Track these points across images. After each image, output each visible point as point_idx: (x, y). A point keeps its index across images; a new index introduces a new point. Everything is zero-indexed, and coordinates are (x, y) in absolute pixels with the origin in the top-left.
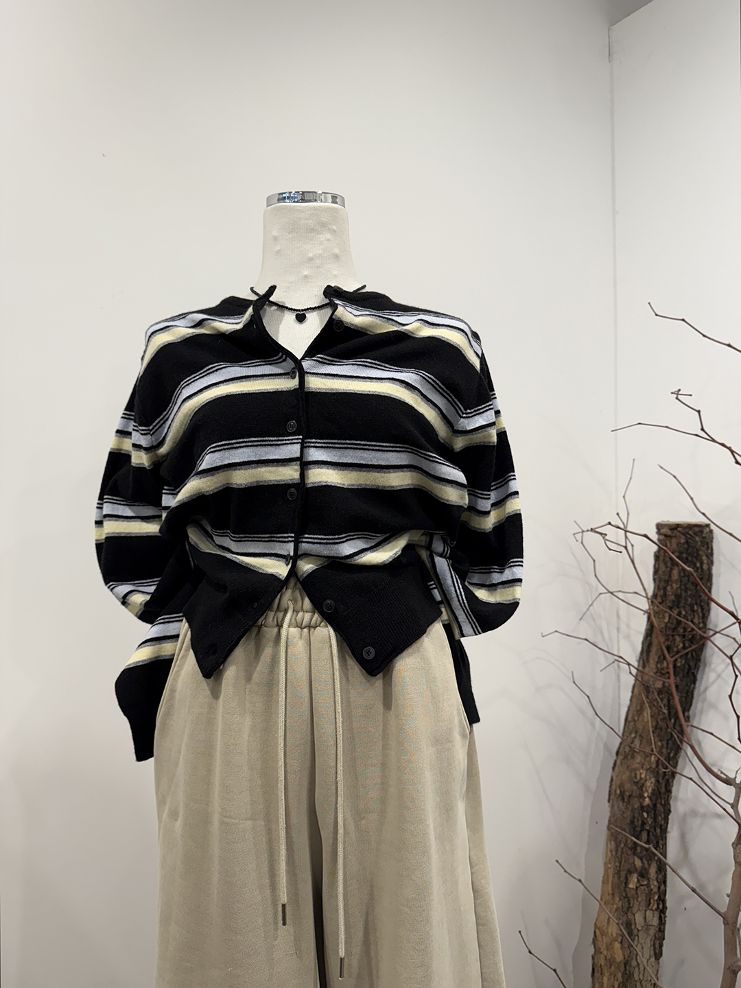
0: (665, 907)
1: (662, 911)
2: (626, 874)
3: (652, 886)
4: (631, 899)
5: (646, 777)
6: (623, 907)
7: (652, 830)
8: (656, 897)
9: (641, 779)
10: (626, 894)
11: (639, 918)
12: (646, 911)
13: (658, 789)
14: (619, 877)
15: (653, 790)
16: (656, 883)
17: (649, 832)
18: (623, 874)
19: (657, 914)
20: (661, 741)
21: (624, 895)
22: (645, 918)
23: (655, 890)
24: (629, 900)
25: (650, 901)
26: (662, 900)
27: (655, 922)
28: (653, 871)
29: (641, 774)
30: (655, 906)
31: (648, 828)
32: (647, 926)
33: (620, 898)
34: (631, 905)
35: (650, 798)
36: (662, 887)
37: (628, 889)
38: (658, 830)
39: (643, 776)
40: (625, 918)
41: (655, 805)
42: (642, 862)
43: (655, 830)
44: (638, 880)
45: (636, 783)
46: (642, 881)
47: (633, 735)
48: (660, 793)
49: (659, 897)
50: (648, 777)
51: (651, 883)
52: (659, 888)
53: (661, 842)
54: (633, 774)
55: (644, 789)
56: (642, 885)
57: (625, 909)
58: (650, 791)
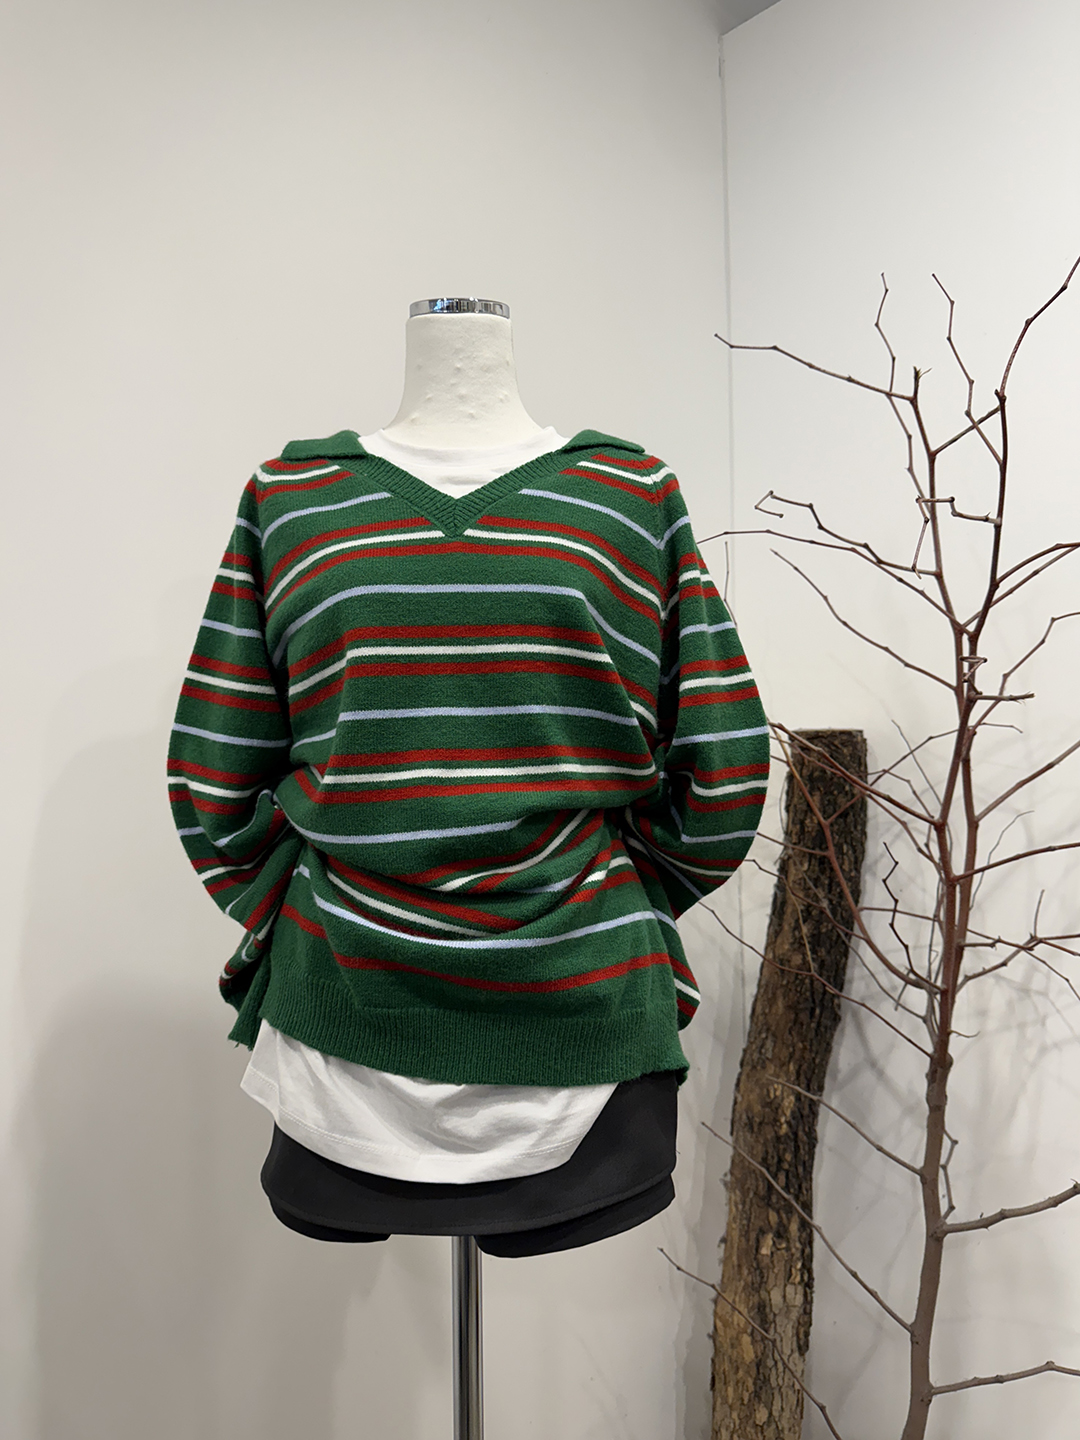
0: (811, 1278)
1: (808, 1285)
2: (758, 1235)
3: (793, 1250)
4: (765, 1271)
5: (782, 1092)
6: (753, 1284)
7: (793, 1169)
8: (799, 1265)
9: (776, 1097)
10: (758, 1264)
11: (776, 1297)
12: (785, 1286)
13: (799, 1109)
14: (748, 1240)
15: (793, 1112)
16: (798, 1245)
17: (787, 1172)
18: (753, 1235)
19: (800, 1289)
20: (802, 1042)
21: (755, 1265)
22: (784, 1297)
23: (798, 1255)
24: (761, 1272)
25: (790, 1270)
26: (807, 1268)
27: (799, 1300)
28: (794, 1227)
29: (775, 1090)
30: (798, 1279)
31: (786, 1166)
32: (788, 1308)
33: (749, 1270)
34: (765, 1279)
35: (788, 1123)
36: (807, 1250)
37: (759, 1257)
38: (801, 1170)
39: (778, 1093)
40: (756, 1299)
41: (795, 1134)
42: (780, 1217)
43: (797, 1168)
44: (774, 1243)
45: (769, 1104)
46: (780, 1244)
47: (764, 1035)
48: (802, 1116)
49: (803, 1265)
50: (785, 1094)
51: (792, 1245)
52: (803, 1251)
53: (804, 1185)
54: (765, 1093)
55: (780, 1111)
56: (778, 1249)
57: (756, 1285)
58: (788, 1113)
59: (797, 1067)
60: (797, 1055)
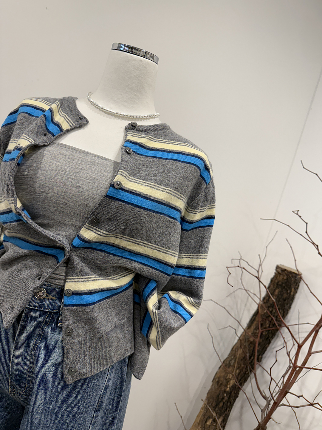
2: (208, 418)
3: (217, 427)
4: (206, 429)
5: (231, 378)
7: (226, 403)
9: (229, 378)
10: (204, 426)
13: (235, 386)
14: (204, 418)
15: (233, 385)
16: (220, 426)
17: (224, 403)
18: (206, 417)
20: (244, 365)
28: (220, 421)
31: (224, 401)
33: (201, 427)
35: (230, 388)
36: (222, 429)
37: (206, 424)
38: (229, 404)
39: (230, 377)
41: (231, 392)
42: (216, 415)
44: (212, 422)
45: (226, 380)
46: (214, 423)
47: (233, 357)
48: (236, 388)
51: (217, 425)
52: (220, 429)
53: (228, 409)
54: (226, 375)
55: (229, 383)
56: (213, 425)
58: (231, 385)
59: (239, 372)
60: (241, 368)
